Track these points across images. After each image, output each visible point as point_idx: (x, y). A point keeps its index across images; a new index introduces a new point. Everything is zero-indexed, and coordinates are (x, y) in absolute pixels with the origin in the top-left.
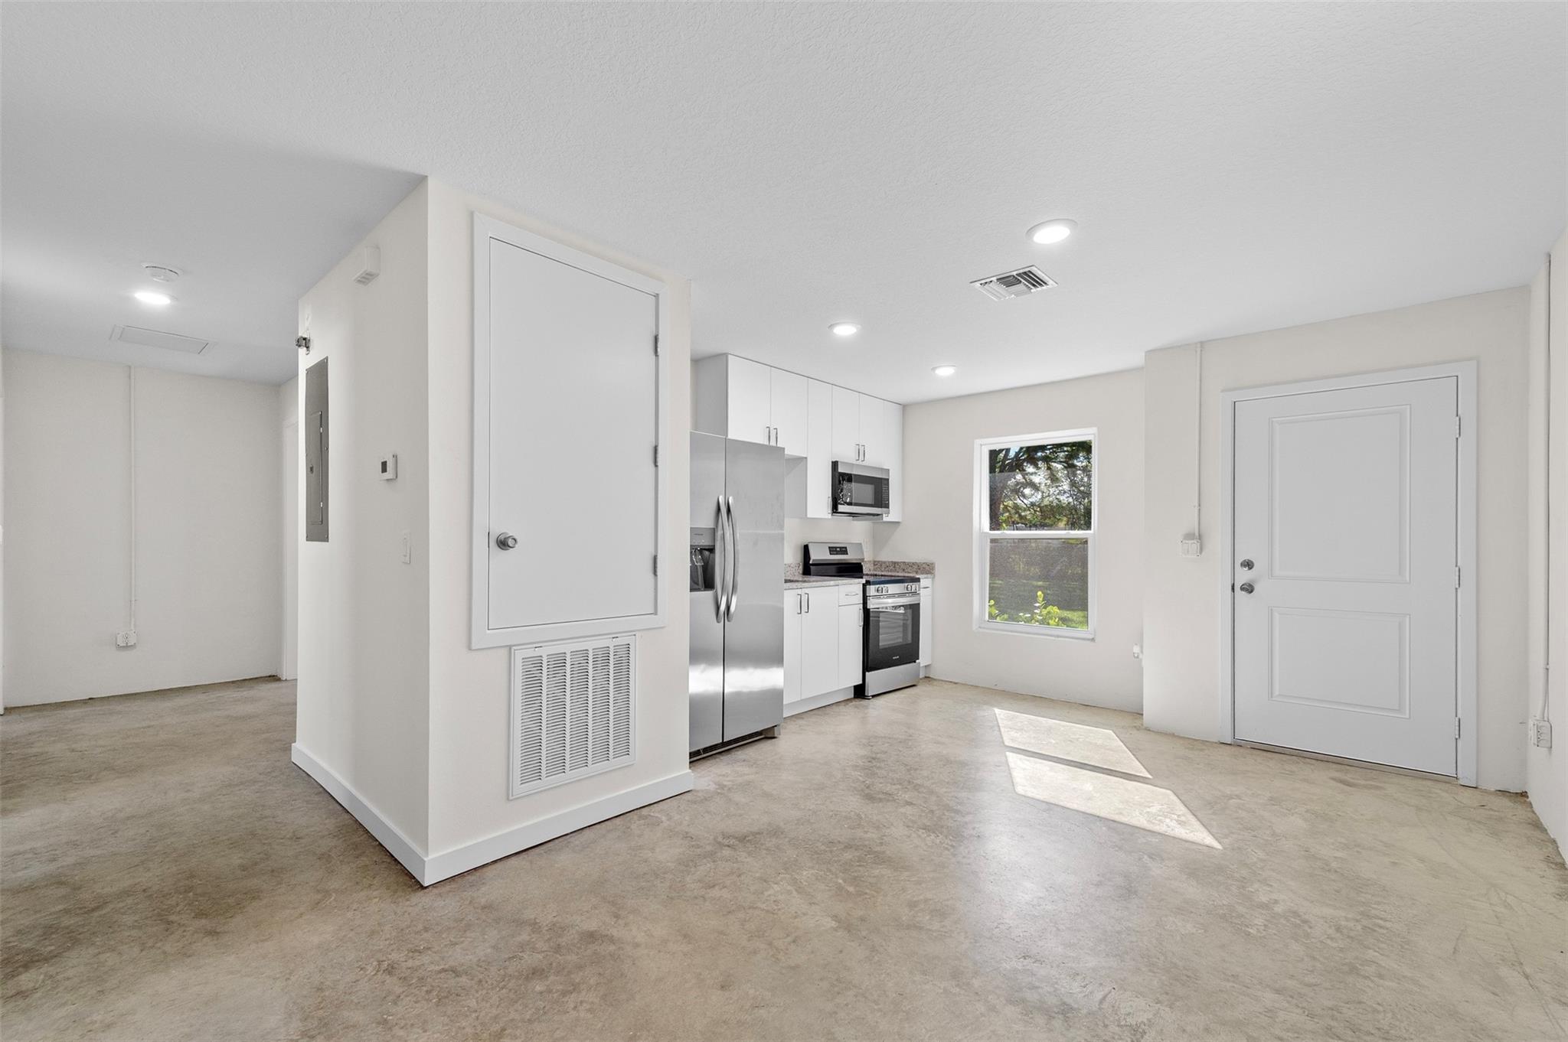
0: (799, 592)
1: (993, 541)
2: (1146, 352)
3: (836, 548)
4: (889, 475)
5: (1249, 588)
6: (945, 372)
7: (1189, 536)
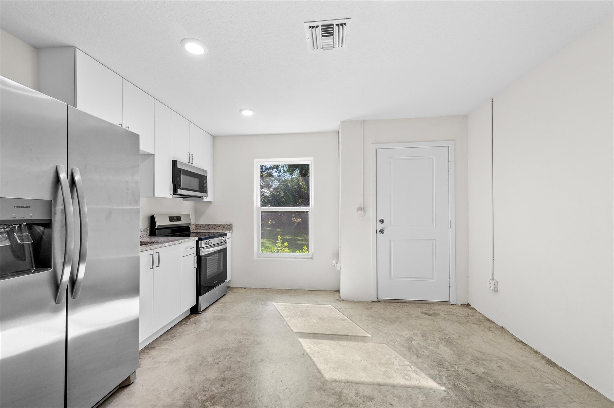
0: (151, 252)
1: (262, 212)
2: (341, 122)
3: (174, 217)
4: (207, 175)
5: (382, 232)
6: (247, 113)
7: (360, 209)
